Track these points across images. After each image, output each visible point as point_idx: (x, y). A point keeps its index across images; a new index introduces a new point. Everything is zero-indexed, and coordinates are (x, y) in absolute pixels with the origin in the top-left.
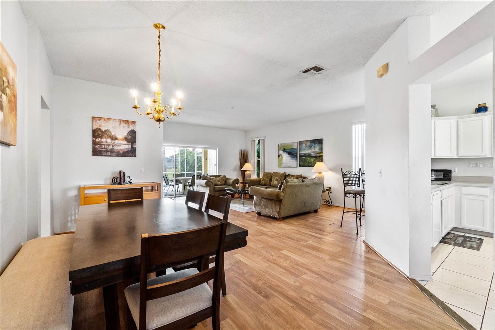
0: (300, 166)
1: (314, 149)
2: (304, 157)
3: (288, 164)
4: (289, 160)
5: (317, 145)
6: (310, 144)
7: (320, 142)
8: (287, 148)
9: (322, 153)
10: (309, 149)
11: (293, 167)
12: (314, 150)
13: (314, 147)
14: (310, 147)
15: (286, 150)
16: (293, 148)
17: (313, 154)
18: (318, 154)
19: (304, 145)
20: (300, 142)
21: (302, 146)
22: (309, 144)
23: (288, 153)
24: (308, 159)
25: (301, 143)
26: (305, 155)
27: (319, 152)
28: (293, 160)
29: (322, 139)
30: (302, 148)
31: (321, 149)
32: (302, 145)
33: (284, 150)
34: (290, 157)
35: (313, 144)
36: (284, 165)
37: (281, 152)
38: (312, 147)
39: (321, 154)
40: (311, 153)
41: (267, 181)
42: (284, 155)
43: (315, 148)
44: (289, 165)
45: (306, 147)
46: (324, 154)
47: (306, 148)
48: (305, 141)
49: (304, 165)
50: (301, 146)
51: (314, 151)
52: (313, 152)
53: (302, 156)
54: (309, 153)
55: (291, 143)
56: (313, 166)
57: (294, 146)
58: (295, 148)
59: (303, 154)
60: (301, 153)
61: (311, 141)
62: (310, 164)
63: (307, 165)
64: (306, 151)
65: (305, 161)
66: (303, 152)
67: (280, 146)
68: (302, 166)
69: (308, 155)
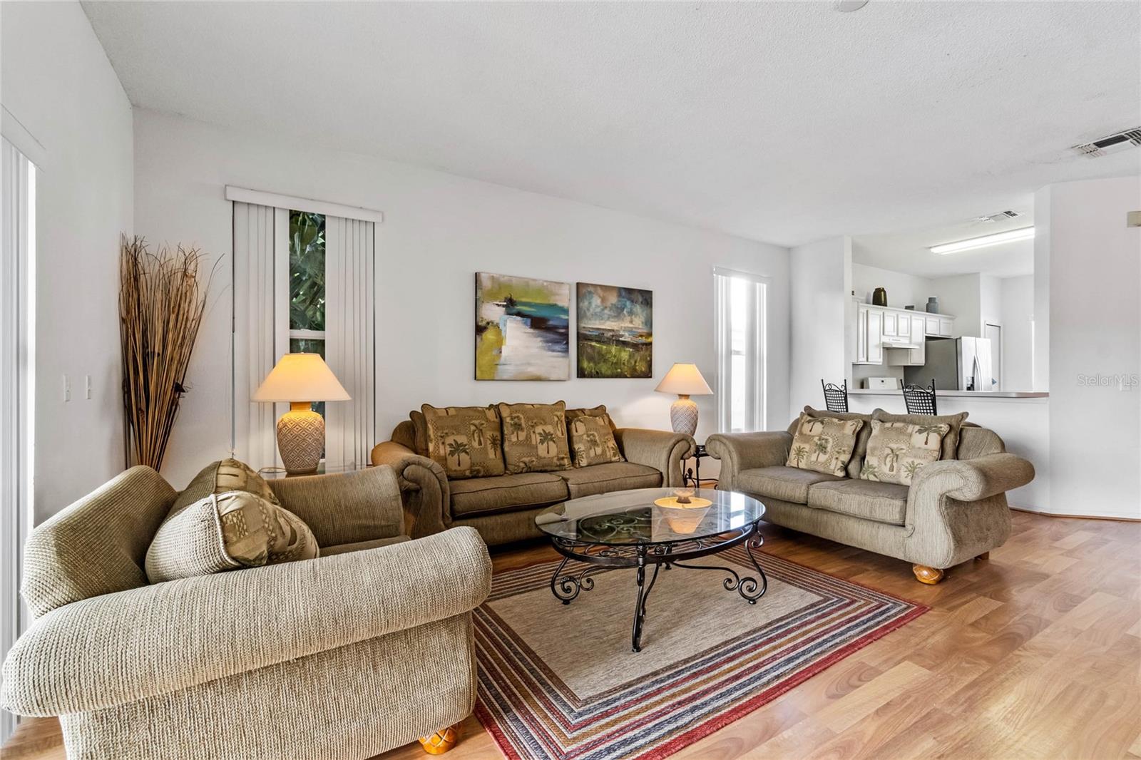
0: (581, 374)
1: (629, 318)
2: (596, 341)
3: (529, 364)
4: (535, 351)
5: (638, 309)
6: (619, 301)
7: (645, 298)
8: (524, 300)
9: (650, 335)
10: (615, 317)
11: (552, 379)
12: (631, 322)
13: (631, 313)
14: (618, 312)
15: (520, 308)
16: (551, 302)
17: (627, 334)
18: (641, 336)
19: (596, 301)
20: (578, 284)
21: (590, 303)
22: (613, 299)
23: (529, 321)
24: (610, 352)
25: (582, 290)
26: (601, 337)
27: (646, 331)
28: (553, 351)
29: (651, 292)
30: (588, 309)
31: (649, 322)
32: (592, 297)
33: (511, 306)
34: (539, 339)
35: (628, 303)
36: (508, 370)
37: (493, 312)
38: (625, 312)
39: (649, 340)
40: (621, 333)
42: (509, 324)
43: (633, 317)
44: (533, 370)
45: (606, 307)
46: (655, 340)
47: (603, 310)
48: (601, 286)
49: (597, 373)
50: (586, 303)
51: (631, 325)
52: (626, 329)
53: (589, 339)
54: (613, 330)
55: (545, 284)
56: (626, 377)
57: (557, 297)
58: (560, 304)
59: (590, 333)
60: (584, 327)
61: (620, 289)
62: (616, 369)
63: (609, 372)
64: (603, 324)
65: (602, 357)
66: (593, 324)
67: (486, 283)
68: (588, 377)
69: (613, 336)
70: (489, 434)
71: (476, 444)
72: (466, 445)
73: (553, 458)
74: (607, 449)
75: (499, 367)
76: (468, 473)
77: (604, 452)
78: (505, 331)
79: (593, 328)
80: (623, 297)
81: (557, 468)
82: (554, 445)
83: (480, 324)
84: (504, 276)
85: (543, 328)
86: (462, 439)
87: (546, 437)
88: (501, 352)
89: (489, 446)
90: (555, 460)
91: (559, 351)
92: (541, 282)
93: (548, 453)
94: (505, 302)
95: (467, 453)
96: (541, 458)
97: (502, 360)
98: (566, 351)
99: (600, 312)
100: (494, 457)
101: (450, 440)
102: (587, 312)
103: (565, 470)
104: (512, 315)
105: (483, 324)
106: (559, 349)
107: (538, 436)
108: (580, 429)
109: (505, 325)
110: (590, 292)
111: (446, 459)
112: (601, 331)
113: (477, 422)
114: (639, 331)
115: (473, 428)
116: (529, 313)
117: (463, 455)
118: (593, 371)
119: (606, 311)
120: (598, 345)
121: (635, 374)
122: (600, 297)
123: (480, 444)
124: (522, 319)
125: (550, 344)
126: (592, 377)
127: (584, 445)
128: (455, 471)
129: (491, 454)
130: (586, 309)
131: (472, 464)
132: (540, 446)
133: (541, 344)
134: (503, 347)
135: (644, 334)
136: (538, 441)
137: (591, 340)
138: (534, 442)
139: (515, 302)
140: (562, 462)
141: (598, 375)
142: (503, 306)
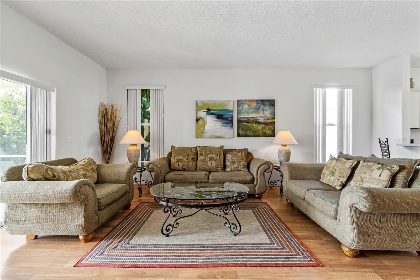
0: (239, 135)
1: (262, 112)
2: (246, 122)
3: (216, 132)
5: (267, 108)
6: (257, 105)
7: (272, 103)
8: (214, 109)
9: (274, 118)
10: (255, 112)
11: (225, 137)
12: (263, 114)
13: (263, 110)
14: (257, 110)
15: (212, 112)
16: (225, 108)
17: (261, 119)
18: (269, 119)
19: (246, 106)
20: (238, 101)
21: (243, 107)
22: (254, 105)
23: (216, 116)
24: (253, 127)
25: (240, 103)
26: (248, 121)
27: (271, 117)
28: (226, 127)
29: (275, 100)
30: (242, 110)
31: (273, 113)
32: (244, 105)
33: (209, 111)
35: (262, 106)
37: (202, 114)
38: (260, 109)
39: (273, 121)
40: (258, 118)
41: (189, 162)
42: (208, 118)
43: (265, 111)
44: (217, 134)
45: (250, 109)
46: (277, 120)
47: (249, 110)
48: (248, 100)
49: (246, 135)
50: (241, 108)
51: (263, 115)
52: (261, 117)
53: (242, 122)
54: (254, 118)
55: (223, 102)
56: (261, 136)
57: (228, 106)
58: (229, 109)
59: (243, 119)
60: (240, 117)
61: (257, 101)
62: (256, 133)
63: (252, 135)
64: (249, 115)
65: (249, 129)
66: (244, 116)
67: (200, 104)
68: (242, 137)
69: (254, 120)
70: (191, 156)
71: (185, 160)
72: (182, 160)
73: (213, 167)
74: (239, 165)
75: (204, 133)
76: (181, 169)
77: (238, 167)
78: (207, 120)
79: (244, 117)
80: (259, 104)
81: (215, 171)
82: (215, 162)
83: (197, 118)
84: (206, 101)
85: (222, 119)
86: (181, 158)
87: (212, 159)
88: (205, 128)
89: (191, 161)
90: (214, 167)
91: (229, 127)
92: (221, 101)
93: (212, 165)
94: (206, 110)
95: (182, 162)
96: (209, 166)
97: (205, 131)
98: (232, 126)
99: (248, 111)
100: (192, 164)
101: (177, 158)
102: (241, 111)
103: (219, 172)
104: (209, 114)
105: (198, 118)
106: (229, 126)
107: (208, 158)
108: (229, 157)
109: (206, 118)
110: (243, 103)
111: (174, 164)
112: (248, 118)
113: (187, 152)
114: (268, 117)
115: (186, 154)
116: (216, 113)
117: (180, 163)
118: (244, 134)
119: (250, 110)
120: (247, 124)
121: (265, 135)
122: (248, 105)
123: (187, 159)
124: (213, 116)
125: (225, 124)
126: (243, 137)
127: (230, 163)
128: (177, 168)
129: (191, 163)
130: (241, 110)
131: (183, 166)
132: (209, 162)
133: (221, 124)
134: (206, 126)
135: (270, 118)
136: (208, 160)
137: (244, 122)
138: (206, 161)
139: (210, 110)
140: (218, 168)
141: (247, 136)
142: (206, 111)
